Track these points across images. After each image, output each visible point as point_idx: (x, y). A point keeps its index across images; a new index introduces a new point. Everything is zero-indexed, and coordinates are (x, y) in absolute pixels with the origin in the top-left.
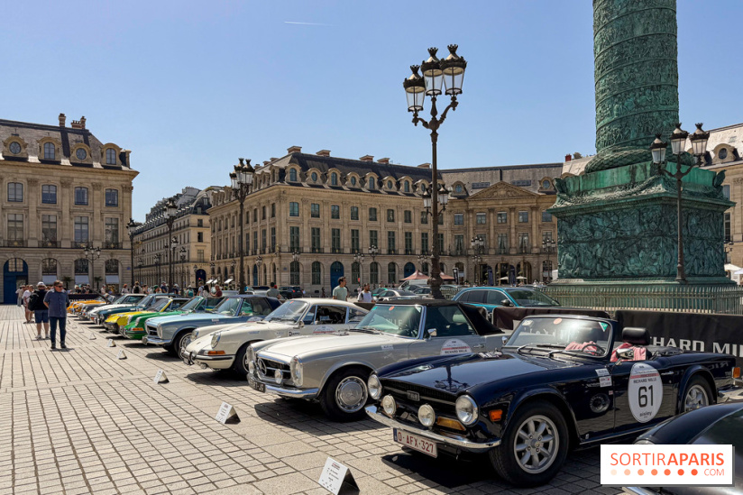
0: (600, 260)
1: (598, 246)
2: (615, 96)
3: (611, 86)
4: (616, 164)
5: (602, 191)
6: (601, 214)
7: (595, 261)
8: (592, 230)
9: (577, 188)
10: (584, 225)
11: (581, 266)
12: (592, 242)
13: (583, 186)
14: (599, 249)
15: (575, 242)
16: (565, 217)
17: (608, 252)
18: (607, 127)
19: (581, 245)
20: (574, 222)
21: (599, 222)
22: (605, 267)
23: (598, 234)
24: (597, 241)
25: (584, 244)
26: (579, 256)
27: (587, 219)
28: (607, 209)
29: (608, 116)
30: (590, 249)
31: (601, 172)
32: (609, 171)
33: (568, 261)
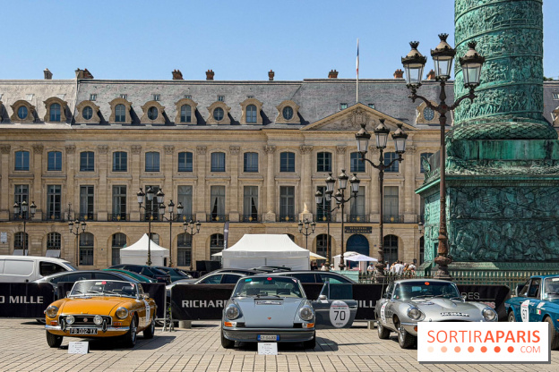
0: (510, 242)
1: (510, 225)
2: (513, 58)
3: (507, 45)
4: (525, 136)
5: (514, 163)
6: (511, 189)
7: (504, 242)
8: (501, 207)
9: (475, 155)
10: (490, 198)
11: (484, 246)
12: (500, 220)
13: (484, 153)
14: (510, 230)
15: (477, 219)
16: (462, 187)
17: (522, 233)
18: (501, 92)
19: (485, 222)
20: (476, 195)
21: (511, 199)
22: (517, 250)
23: (508, 212)
24: (507, 220)
25: (490, 222)
26: (483, 236)
27: (493, 194)
28: (521, 185)
29: (502, 78)
30: (498, 228)
31: (508, 142)
32: (519, 143)
33: (467, 240)
